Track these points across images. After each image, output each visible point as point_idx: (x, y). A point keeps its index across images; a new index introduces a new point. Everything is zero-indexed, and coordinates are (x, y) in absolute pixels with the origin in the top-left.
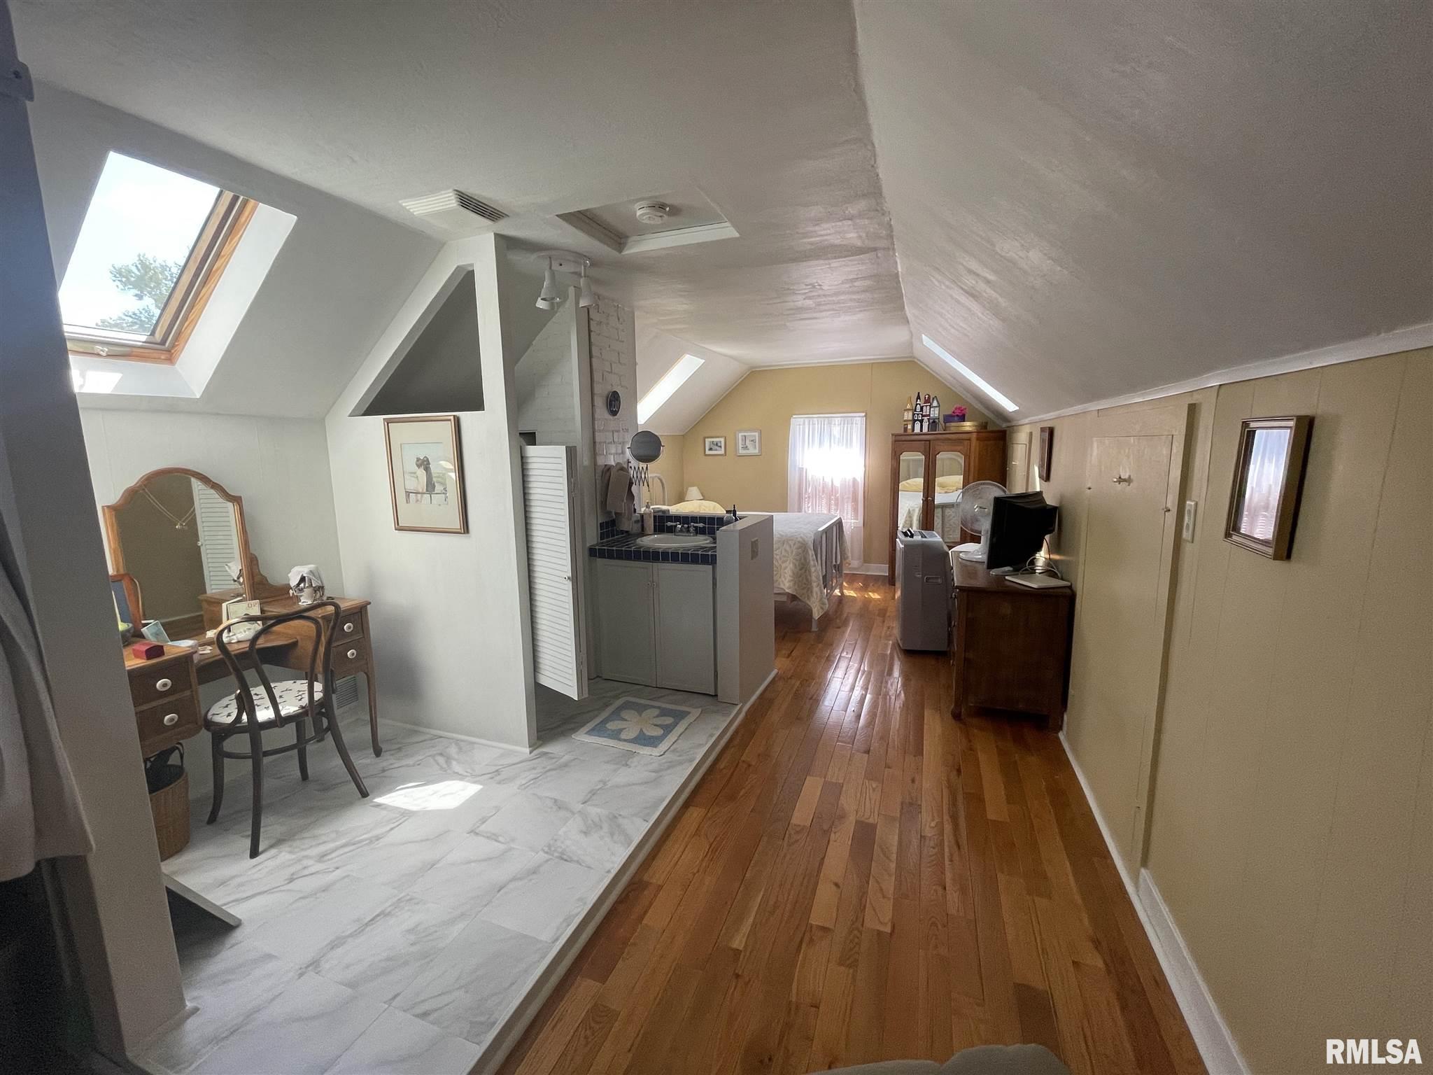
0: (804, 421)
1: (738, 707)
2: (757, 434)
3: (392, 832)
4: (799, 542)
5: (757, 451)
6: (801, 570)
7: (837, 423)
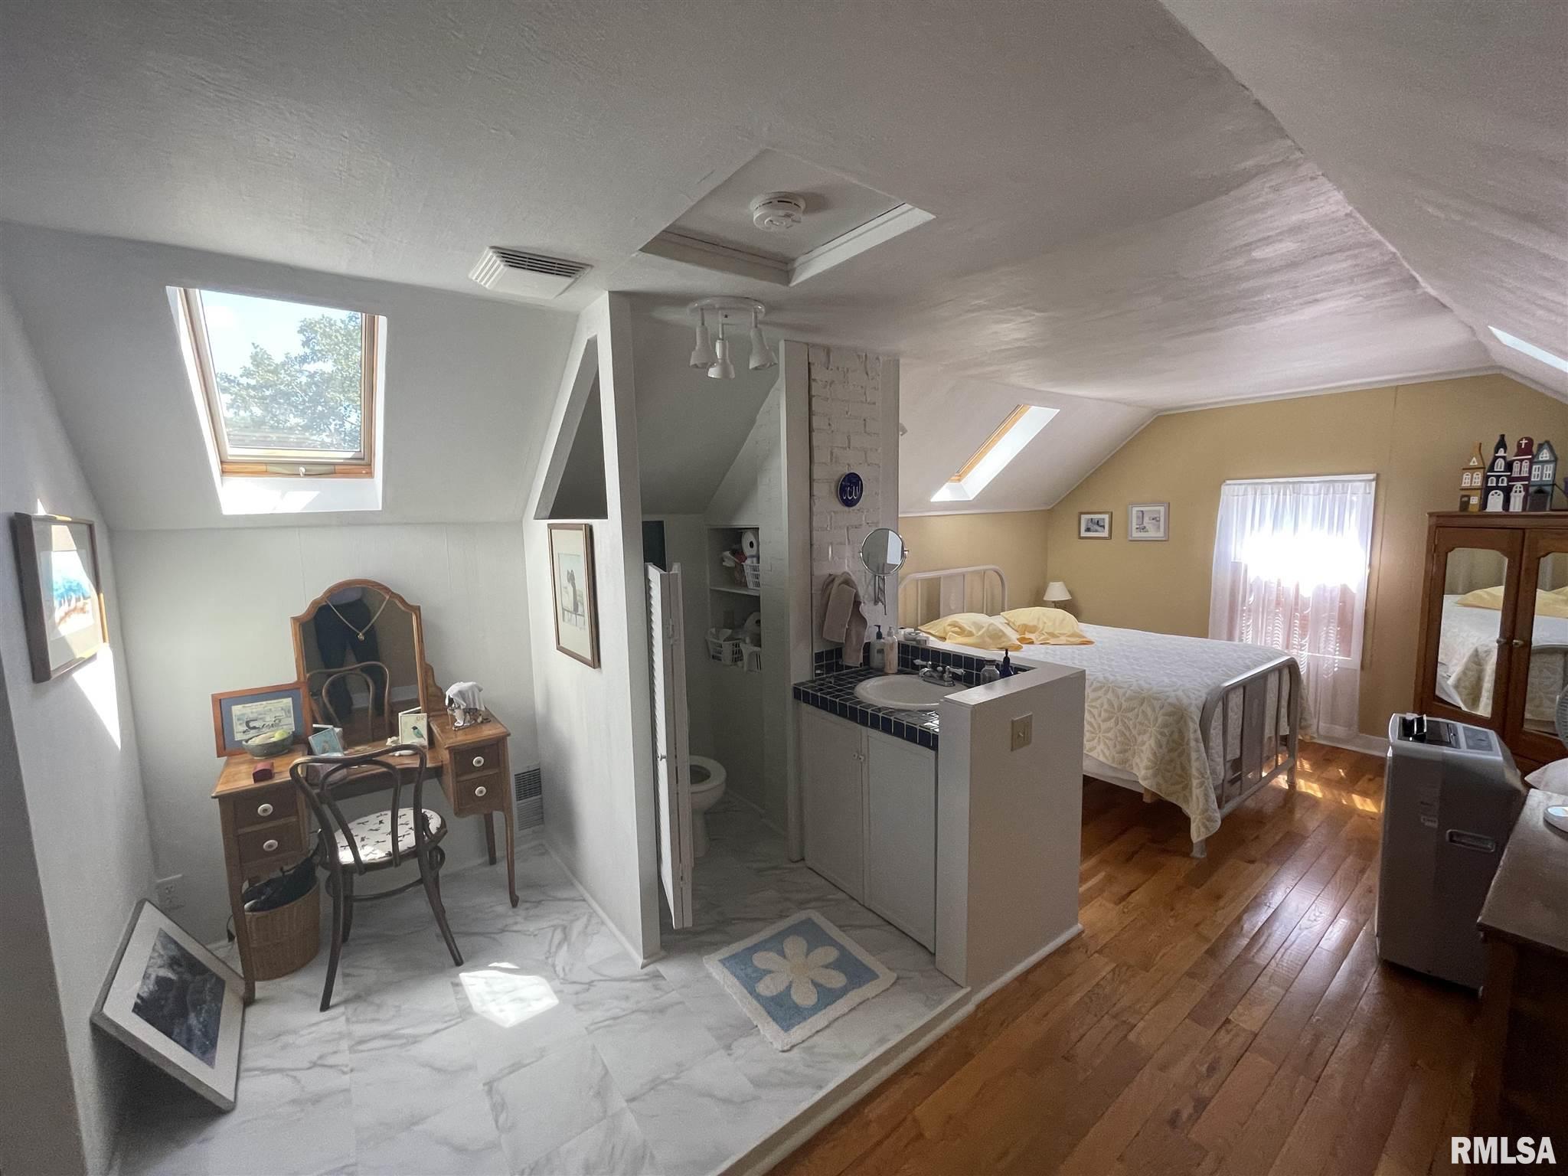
0: (1246, 490)
1: (963, 992)
2: (1162, 509)
3: (437, 1035)
4: (1170, 704)
5: (1160, 534)
6: (1171, 750)
7: (1311, 492)
